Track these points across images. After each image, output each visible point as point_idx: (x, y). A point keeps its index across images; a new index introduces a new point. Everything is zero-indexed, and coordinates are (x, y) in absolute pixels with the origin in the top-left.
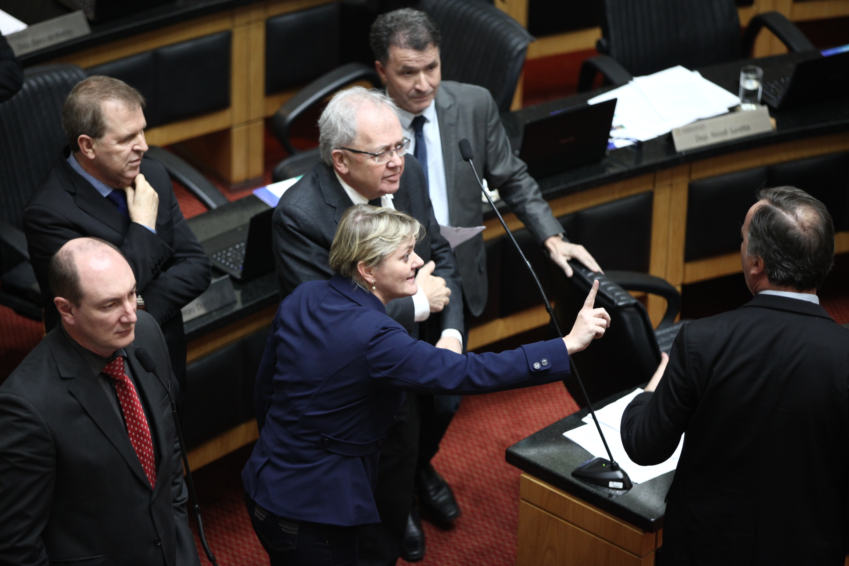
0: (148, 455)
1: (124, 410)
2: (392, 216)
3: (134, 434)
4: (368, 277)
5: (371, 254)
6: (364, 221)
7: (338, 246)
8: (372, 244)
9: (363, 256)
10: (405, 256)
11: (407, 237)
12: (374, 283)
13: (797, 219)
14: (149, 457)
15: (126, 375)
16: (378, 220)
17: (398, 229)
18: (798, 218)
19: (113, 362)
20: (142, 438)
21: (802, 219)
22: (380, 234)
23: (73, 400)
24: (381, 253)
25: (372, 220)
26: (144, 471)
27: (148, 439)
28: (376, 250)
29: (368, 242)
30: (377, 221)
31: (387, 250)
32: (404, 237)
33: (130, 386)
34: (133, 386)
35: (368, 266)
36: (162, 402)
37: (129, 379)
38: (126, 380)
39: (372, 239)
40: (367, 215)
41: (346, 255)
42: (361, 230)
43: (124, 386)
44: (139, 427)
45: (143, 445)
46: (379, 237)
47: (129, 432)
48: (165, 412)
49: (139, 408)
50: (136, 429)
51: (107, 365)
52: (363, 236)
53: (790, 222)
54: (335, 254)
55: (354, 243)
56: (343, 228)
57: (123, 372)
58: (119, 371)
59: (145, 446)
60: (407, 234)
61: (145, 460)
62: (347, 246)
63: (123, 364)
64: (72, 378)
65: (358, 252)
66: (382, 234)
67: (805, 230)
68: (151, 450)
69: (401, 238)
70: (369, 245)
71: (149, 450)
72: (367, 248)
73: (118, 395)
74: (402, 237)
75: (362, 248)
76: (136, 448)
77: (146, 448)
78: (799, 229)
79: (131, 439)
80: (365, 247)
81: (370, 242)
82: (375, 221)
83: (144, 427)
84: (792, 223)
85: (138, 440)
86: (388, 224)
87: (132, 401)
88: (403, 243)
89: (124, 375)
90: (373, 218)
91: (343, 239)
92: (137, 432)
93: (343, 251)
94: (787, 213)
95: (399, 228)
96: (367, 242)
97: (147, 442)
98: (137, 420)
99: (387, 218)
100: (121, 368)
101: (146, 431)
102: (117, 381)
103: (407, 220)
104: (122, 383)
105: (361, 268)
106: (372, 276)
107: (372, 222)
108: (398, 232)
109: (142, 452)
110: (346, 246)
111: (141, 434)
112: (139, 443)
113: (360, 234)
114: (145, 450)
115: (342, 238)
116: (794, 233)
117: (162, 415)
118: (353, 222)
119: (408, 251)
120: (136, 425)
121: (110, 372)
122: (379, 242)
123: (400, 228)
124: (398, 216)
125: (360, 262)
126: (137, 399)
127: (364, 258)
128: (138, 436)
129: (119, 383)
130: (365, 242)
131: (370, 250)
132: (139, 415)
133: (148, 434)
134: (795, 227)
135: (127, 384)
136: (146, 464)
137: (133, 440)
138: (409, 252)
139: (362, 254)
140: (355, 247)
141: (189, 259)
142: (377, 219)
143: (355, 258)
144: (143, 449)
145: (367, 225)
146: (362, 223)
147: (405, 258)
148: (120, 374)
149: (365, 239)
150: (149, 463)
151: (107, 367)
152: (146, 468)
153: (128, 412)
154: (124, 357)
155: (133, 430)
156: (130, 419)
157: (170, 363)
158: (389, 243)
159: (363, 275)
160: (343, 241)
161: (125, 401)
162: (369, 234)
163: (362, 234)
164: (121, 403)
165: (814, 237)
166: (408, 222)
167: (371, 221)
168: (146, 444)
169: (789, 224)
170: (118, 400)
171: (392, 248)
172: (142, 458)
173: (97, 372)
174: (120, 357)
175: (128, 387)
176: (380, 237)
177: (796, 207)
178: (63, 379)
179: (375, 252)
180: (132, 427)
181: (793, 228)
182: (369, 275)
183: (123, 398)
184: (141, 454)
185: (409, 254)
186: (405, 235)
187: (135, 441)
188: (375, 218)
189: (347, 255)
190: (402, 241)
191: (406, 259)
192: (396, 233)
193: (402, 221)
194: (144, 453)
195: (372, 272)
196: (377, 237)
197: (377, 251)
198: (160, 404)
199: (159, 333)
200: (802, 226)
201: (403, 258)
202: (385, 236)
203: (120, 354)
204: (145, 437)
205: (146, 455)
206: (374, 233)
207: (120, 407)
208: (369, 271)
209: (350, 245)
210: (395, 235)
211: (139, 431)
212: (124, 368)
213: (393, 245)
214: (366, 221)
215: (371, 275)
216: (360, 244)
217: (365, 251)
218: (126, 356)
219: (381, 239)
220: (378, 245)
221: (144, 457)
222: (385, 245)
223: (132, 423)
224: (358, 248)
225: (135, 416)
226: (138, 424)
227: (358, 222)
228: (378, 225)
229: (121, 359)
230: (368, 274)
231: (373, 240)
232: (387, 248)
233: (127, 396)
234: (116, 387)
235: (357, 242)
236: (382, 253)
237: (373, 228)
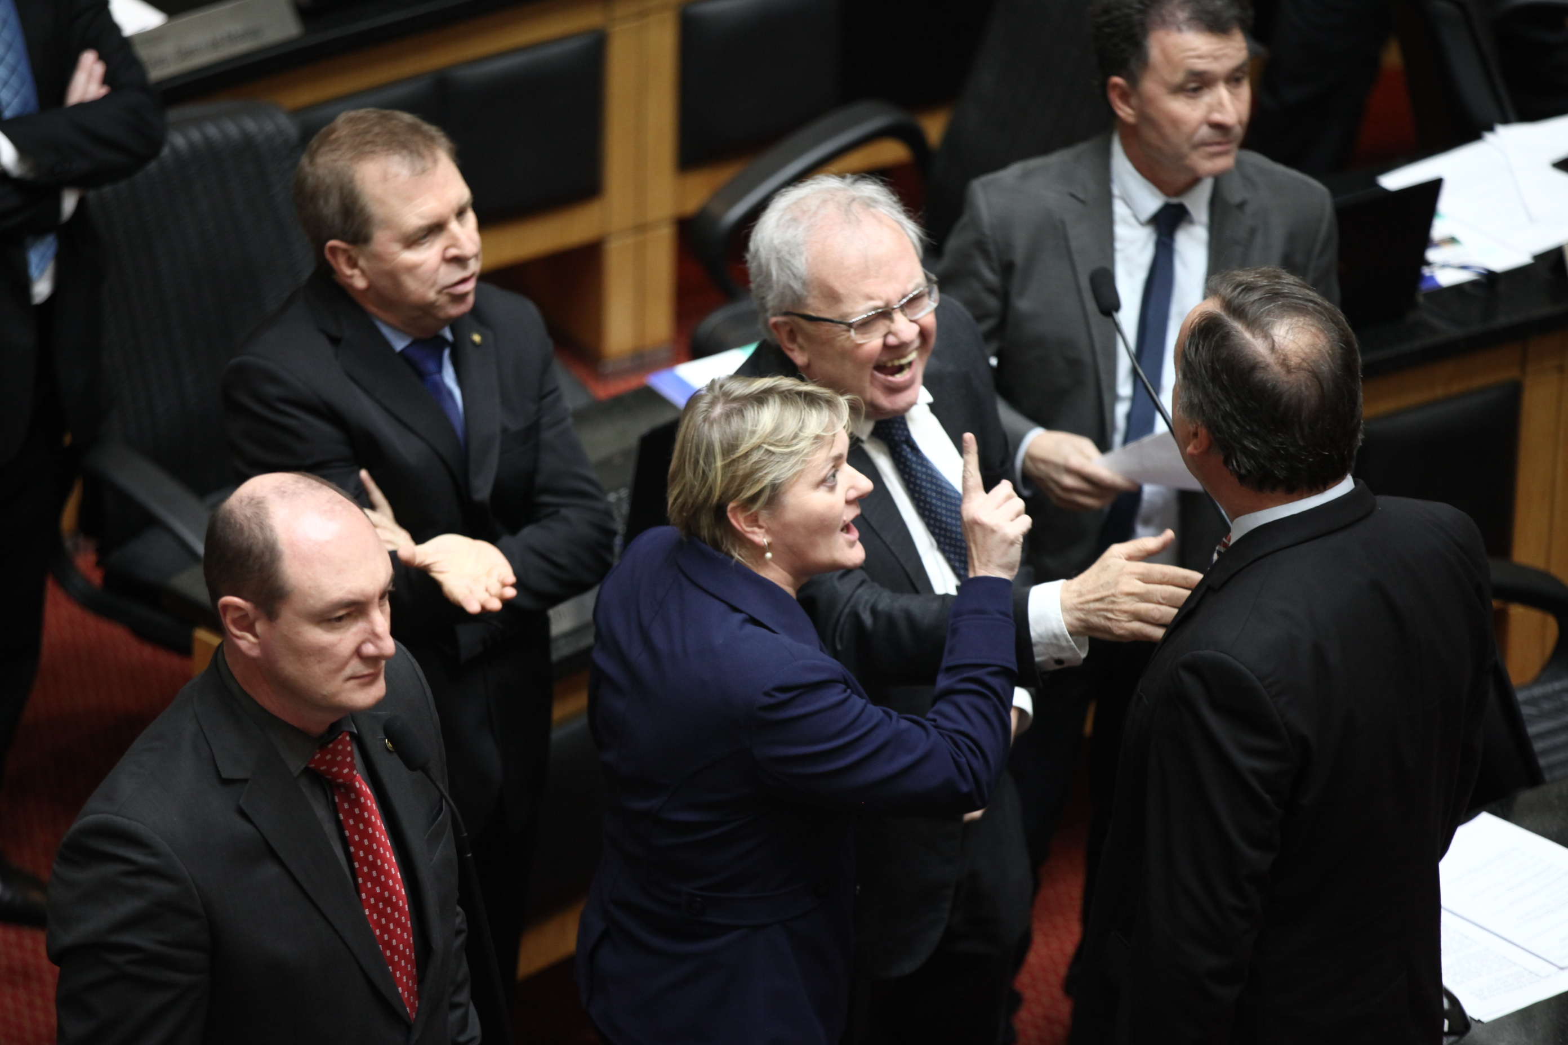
0: (401, 947)
1: (352, 849)
2: (786, 397)
3: (372, 901)
4: (753, 533)
5: (751, 483)
6: (728, 416)
7: (680, 476)
8: (749, 463)
9: (735, 491)
10: (829, 478)
11: (824, 436)
12: (769, 544)
13: (1273, 348)
14: (404, 951)
15: (357, 773)
16: (756, 408)
17: (802, 420)
18: (1277, 346)
19: (331, 746)
20: (389, 910)
21: (1284, 350)
22: (765, 439)
23: (247, 827)
24: (771, 481)
25: (744, 410)
26: (394, 983)
27: (400, 910)
28: (760, 474)
29: (741, 460)
30: (754, 411)
31: (783, 471)
32: (817, 437)
33: (367, 798)
34: (372, 796)
35: (750, 510)
36: (429, 832)
37: (363, 782)
38: (357, 785)
39: (747, 452)
40: (736, 399)
41: (700, 492)
42: (723, 435)
43: (353, 796)
44: (385, 886)
45: (392, 926)
46: (763, 447)
47: (364, 896)
48: (437, 854)
49: (384, 845)
50: (378, 890)
51: (318, 751)
52: (729, 448)
53: (1260, 356)
54: (675, 492)
55: (713, 466)
56: (684, 436)
57: (352, 766)
58: (342, 765)
59: (396, 927)
60: (824, 430)
61: (396, 958)
62: (699, 473)
63: (352, 750)
64: (245, 781)
65: (724, 485)
66: (768, 440)
67: (1289, 371)
68: (409, 937)
69: (811, 441)
70: (744, 466)
71: (403, 938)
72: (741, 473)
73: (341, 817)
74: (812, 439)
75: (729, 475)
76: (378, 932)
77: (399, 931)
78: (1277, 368)
79: (367, 912)
80: (735, 472)
81: (745, 459)
82: (750, 413)
83: (394, 886)
84: (1263, 357)
85: (382, 914)
86: (780, 413)
87: (370, 830)
88: (817, 449)
89: (355, 772)
90: (745, 405)
91: (687, 458)
92: (379, 898)
93: (693, 487)
94: (1254, 335)
95: (804, 419)
96: (738, 462)
97: (400, 918)
98: (381, 870)
99: (775, 402)
100: (347, 757)
101: (397, 893)
102: (339, 785)
103: (820, 398)
104: (349, 789)
105: (735, 516)
106: (763, 531)
107: (743, 416)
108: (801, 429)
109: (390, 941)
110: (697, 473)
111: (388, 902)
112: (383, 921)
113: (721, 442)
114: (396, 937)
115: (686, 456)
116: (1265, 378)
117: (431, 860)
118: (705, 420)
119: (834, 467)
120: (376, 881)
121: (323, 768)
122: (764, 458)
123: (806, 420)
124: (799, 393)
125: (731, 505)
126: (381, 825)
127: (737, 496)
128: (381, 905)
129: (343, 791)
130: (734, 460)
131: (749, 476)
132: (384, 860)
133: (403, 903)
134: (1268, 365)
135: (359, 793)
136: (396, 966)
137: (371, 914)
138: (836, 467)
139: (732, 488)
140: (716, 474)
141: (564, 511)
142: (753, 407)
143: (720, 498)
144: (392, 934)
145: (736, 422)
146: (723, 421)
147: (828, 482)
148: (346, 771)
149: (733, 454)
150: (403, 963)
151: (318, 756)
152: (398, 974)
153: (361, 854)
154: (351, 734)
155: (371, 893)
156: (366, 869)
157: (443, 749)
158: (786, 457)
159: (743, 531)
160: (687, 464)
161: (355, 829)
162: (741, 444)
163: (726, 445)
164: (347, 833)
165: (1307, 387)
166: (822, 403)
167: (741, 412)
168: (398, 923)
169: (1255, 359)
170: (340, 826)
171: (793, 466)
172: (388, 953)
173: (295, 766)
174: (344, 734)
175: (362, 800)
176: (766, 446)
177: (1274, 321)
178: (226, 782)
179: (759, 480)
180: (369, 885)
181: (1266, 367)
182: (756, 529)
183: (351, 822)
184: (388, 945)
185: (836, 471)
186: (817, 433)
187: (375, 916)
188: (749, 407)
189: (703, 492)
190: (814, 447)
191: (833, 483)
192: (798, 432)
193: (808, 404)
194: (394, 942)
195: (761, 522)
196: (759, 447)
197: (762, 477)
198: (426, 836)
199: (421, 682)
200: (1284, 363)
201: (824, 484)
202: (777, 441)
203: (347, 729)
204: (395, 907)
205: (397, 946)
206: (751, 438)
207: (345, 842)
208: (754, 521)
209: (704, 472)
210: (795, 436)
211: (384, 894)
212: (353, 759)
213: (796, 459)
214: (733, 416)
215: (760, 527)
216: (726, 467)
217: (736, 483)
218: (356, 731)
219: (767, 450)
220: (762, 464)
221: (395, 950)
222: (778, 462)
223: (368, 877)
224: (722, 475)
225: (377, 862)
226: (383, 878)
227: (715, 419)
228: (758, 420)
229: (348, 738)
230: (752, 527)
231: (751, 455)
232: (783, 468)
233: (359, 819)
234: (337, 800)
235: (719, 463)
236: (775, 479)
237: (747, 429)
